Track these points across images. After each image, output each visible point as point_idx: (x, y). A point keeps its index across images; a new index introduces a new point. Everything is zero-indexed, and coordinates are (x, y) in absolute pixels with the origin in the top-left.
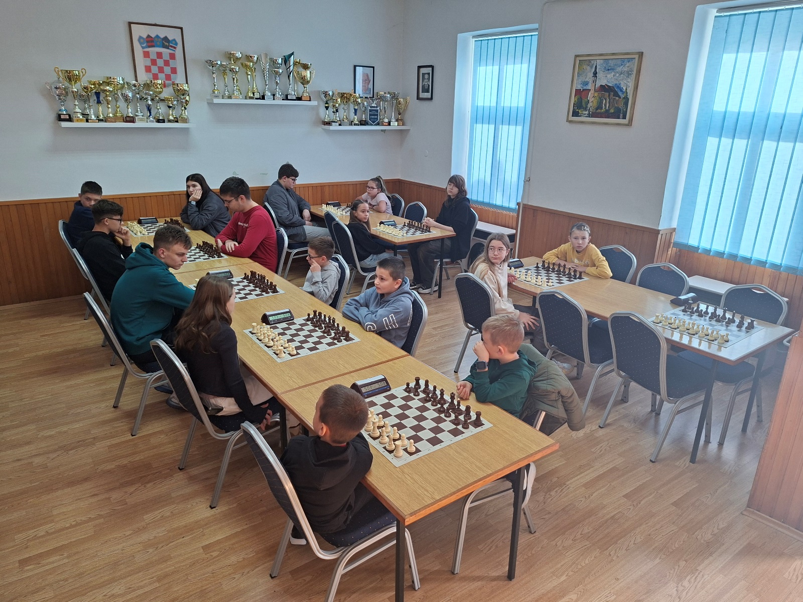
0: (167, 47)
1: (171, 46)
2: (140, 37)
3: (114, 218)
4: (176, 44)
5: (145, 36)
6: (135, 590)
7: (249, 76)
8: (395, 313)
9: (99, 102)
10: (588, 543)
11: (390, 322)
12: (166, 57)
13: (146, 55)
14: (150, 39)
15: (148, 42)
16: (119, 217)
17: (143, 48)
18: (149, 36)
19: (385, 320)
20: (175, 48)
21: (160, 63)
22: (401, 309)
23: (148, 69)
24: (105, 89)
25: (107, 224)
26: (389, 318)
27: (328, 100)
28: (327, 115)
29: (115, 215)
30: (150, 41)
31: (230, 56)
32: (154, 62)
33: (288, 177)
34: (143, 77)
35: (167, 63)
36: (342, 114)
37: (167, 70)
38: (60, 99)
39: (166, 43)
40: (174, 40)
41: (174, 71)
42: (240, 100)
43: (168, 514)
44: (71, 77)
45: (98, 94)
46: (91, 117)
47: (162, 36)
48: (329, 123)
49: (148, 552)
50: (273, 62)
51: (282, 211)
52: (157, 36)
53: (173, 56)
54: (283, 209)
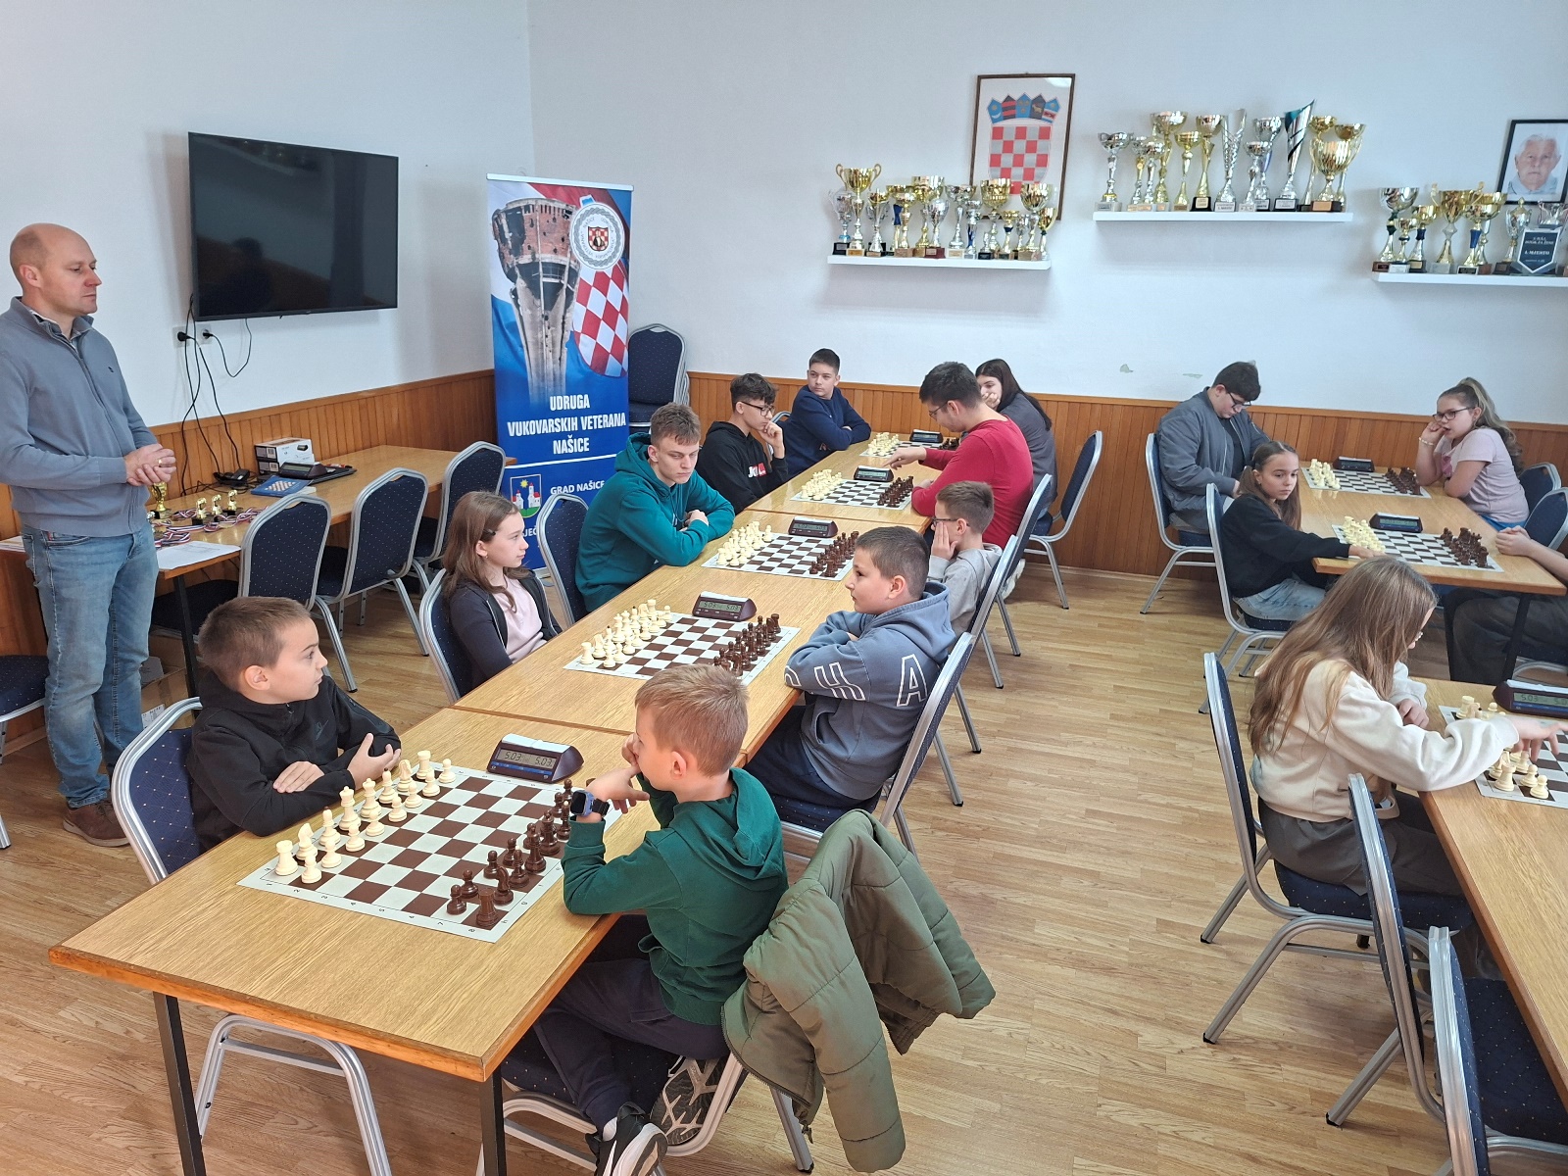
0: (1038, 116)
1: (1046, 114)
2: (994, 102)
4: (1057, 108)
5: (1001, 99)
7: (1187, 163)
9: (897, 222)
11: (832, 680)
12: (1033, 135)
13: (997, 133)
14: (1008, 104)
15: (1005, 109)
17: (994, 121)
18: (1009, 98)
19: (819, 671)
20: (1053, 116)
21: (1020, 146)
23: (995, 161)
24: (902, 198)
26: (827, 669)
27: (1397, 209)
30: (1008, 108)
31: (1160, 124)
32: (1008, 147)
35: (1031, 147)
37: (1030, 159)
38: (842, 218)
39: (1039, 107)
40: (1055, 101)
41: (1043, 161)
45: (898, 209)
47: (1032, 96)
50: (1262, 130)
52: (1024, 97)
53: (1045, 134)
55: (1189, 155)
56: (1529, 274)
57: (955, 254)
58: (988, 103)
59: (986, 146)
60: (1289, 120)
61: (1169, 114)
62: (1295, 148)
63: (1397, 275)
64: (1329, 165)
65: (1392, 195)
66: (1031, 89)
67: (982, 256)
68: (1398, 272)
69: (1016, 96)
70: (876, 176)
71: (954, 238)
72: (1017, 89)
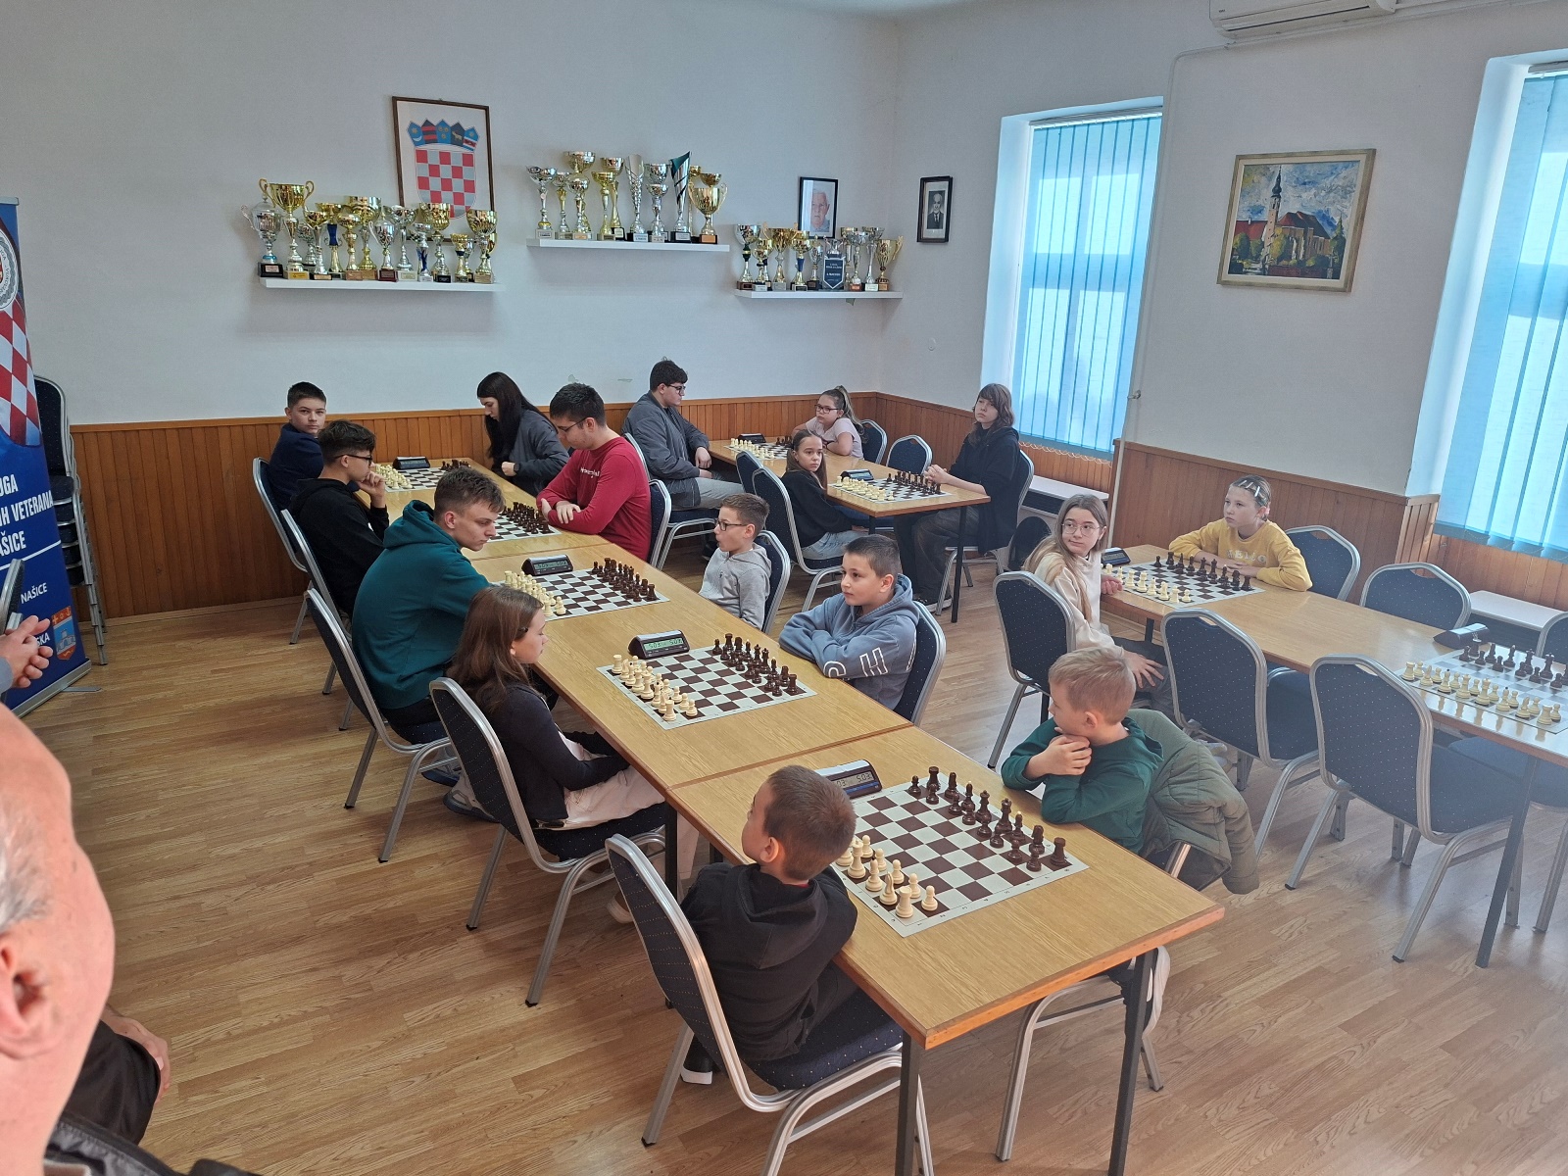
0: (459, 143)
1: (467, 142)
2: (412, 125)
3: (360, 454)
4: (476, 137)
5: (420, 123)
6: (389, 1153)
7: (606, 198)
8: (884, 646)
9: (333, 243)
10: (1269, 1115)
11: (873, 663)
12: (456, 161)
13: (422, 157)
14: (427, 128)
15: (425, 133)
16: (367, 454)
17: (416, 144)
18: (427, 123)
19: (865, 658)
20: (473, 144)
21: (446, 171)
22: (896, 640)
23: (423, 183)
24: (347, 218)
25: (346, 465)
26: (871, 655)
27: (749, 243)
28: (748, 271)
29: (361, 450)
30: (428, 133)
31: (572, 160)
32: (434, 171)
33: (668, 386)
34: (414, 198)
35: (457, 172)
36: (773, 269)
37: (458, 185)
38: (265, 237)
39: (458, 135)
40: (473, 130)
41: (470, 186)
42: (587, 242)
43: (449, 1012)
44: (287, 197)
45: (332, 228)
46: (319, 270)
47: (451, 123)
48: (749, 286)
49: (413, 1082)
50: (652, 171)
51: (657, 450)
52: (443, 123)
53: (468, 160)
54: (660, 447)
55: (607, 192)
56: (829, 289)
57: (408, 277)
58: (407, 125)
59: (411, 170)
60: (675, 167)
61: (582, 153)
62: (682, 193)
63: (760, 293)
64: (707, 207)
65: (745, 231)
66: (451, 116)
67: (439, 279)
68: (762, 290)
69: (435, 122)
70: (309, 193)
71: (401, 261)
72: (436, 115)
